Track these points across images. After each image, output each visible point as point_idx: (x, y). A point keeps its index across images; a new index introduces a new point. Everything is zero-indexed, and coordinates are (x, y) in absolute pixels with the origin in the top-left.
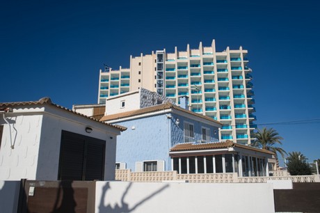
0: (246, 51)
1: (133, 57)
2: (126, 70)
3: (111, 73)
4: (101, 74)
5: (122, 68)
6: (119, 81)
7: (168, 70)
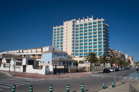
0: (104, 20)
1: (65, 22)
2: (62, 26)
3: (57, 27)
4: (54, 28)
5: (61, 26)
6: (60, 30)
7: (76, 26)
